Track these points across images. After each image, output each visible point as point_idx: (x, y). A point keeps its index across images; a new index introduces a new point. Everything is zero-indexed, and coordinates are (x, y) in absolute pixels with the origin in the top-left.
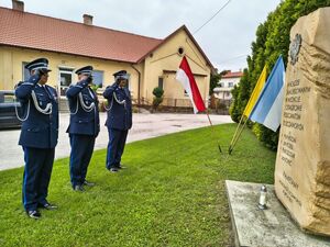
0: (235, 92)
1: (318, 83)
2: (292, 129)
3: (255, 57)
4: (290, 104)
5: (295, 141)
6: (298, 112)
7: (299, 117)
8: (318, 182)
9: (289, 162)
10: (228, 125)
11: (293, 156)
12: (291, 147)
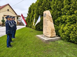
1: (49, 20)
2: (46, 26)
6: (47, 23)
8: (51, 31)
9: (46, 30)
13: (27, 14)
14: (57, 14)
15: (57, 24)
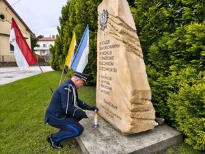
0: (52, 50)
1: (124, 42)
2: (107, 72)
3: (62, 28)
4: (104, 56)
5: (111, 79)
6: (111, 61)
7: (112, 64)
8: (132, 103)
9: (108, 93)
10: (50, 72)
11: (111, 89)
12: (108, 83)
13: (58, 29)
14: (159, 21)
15: (159, 64)
